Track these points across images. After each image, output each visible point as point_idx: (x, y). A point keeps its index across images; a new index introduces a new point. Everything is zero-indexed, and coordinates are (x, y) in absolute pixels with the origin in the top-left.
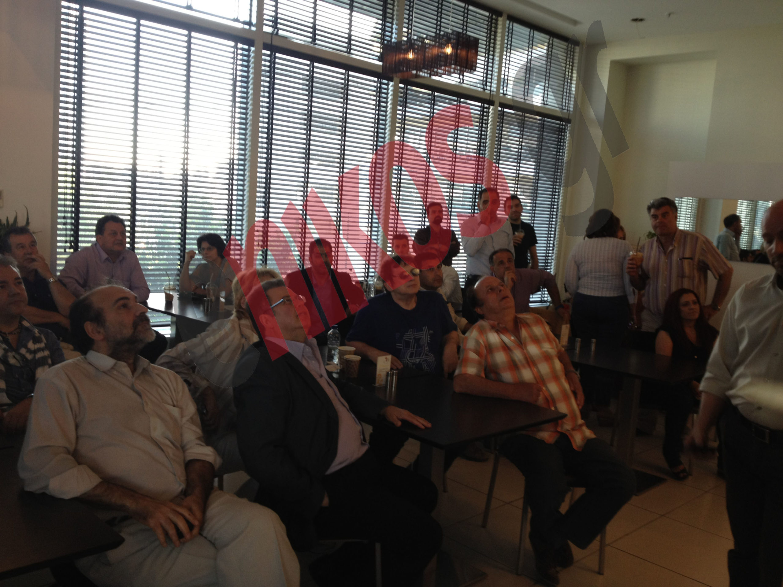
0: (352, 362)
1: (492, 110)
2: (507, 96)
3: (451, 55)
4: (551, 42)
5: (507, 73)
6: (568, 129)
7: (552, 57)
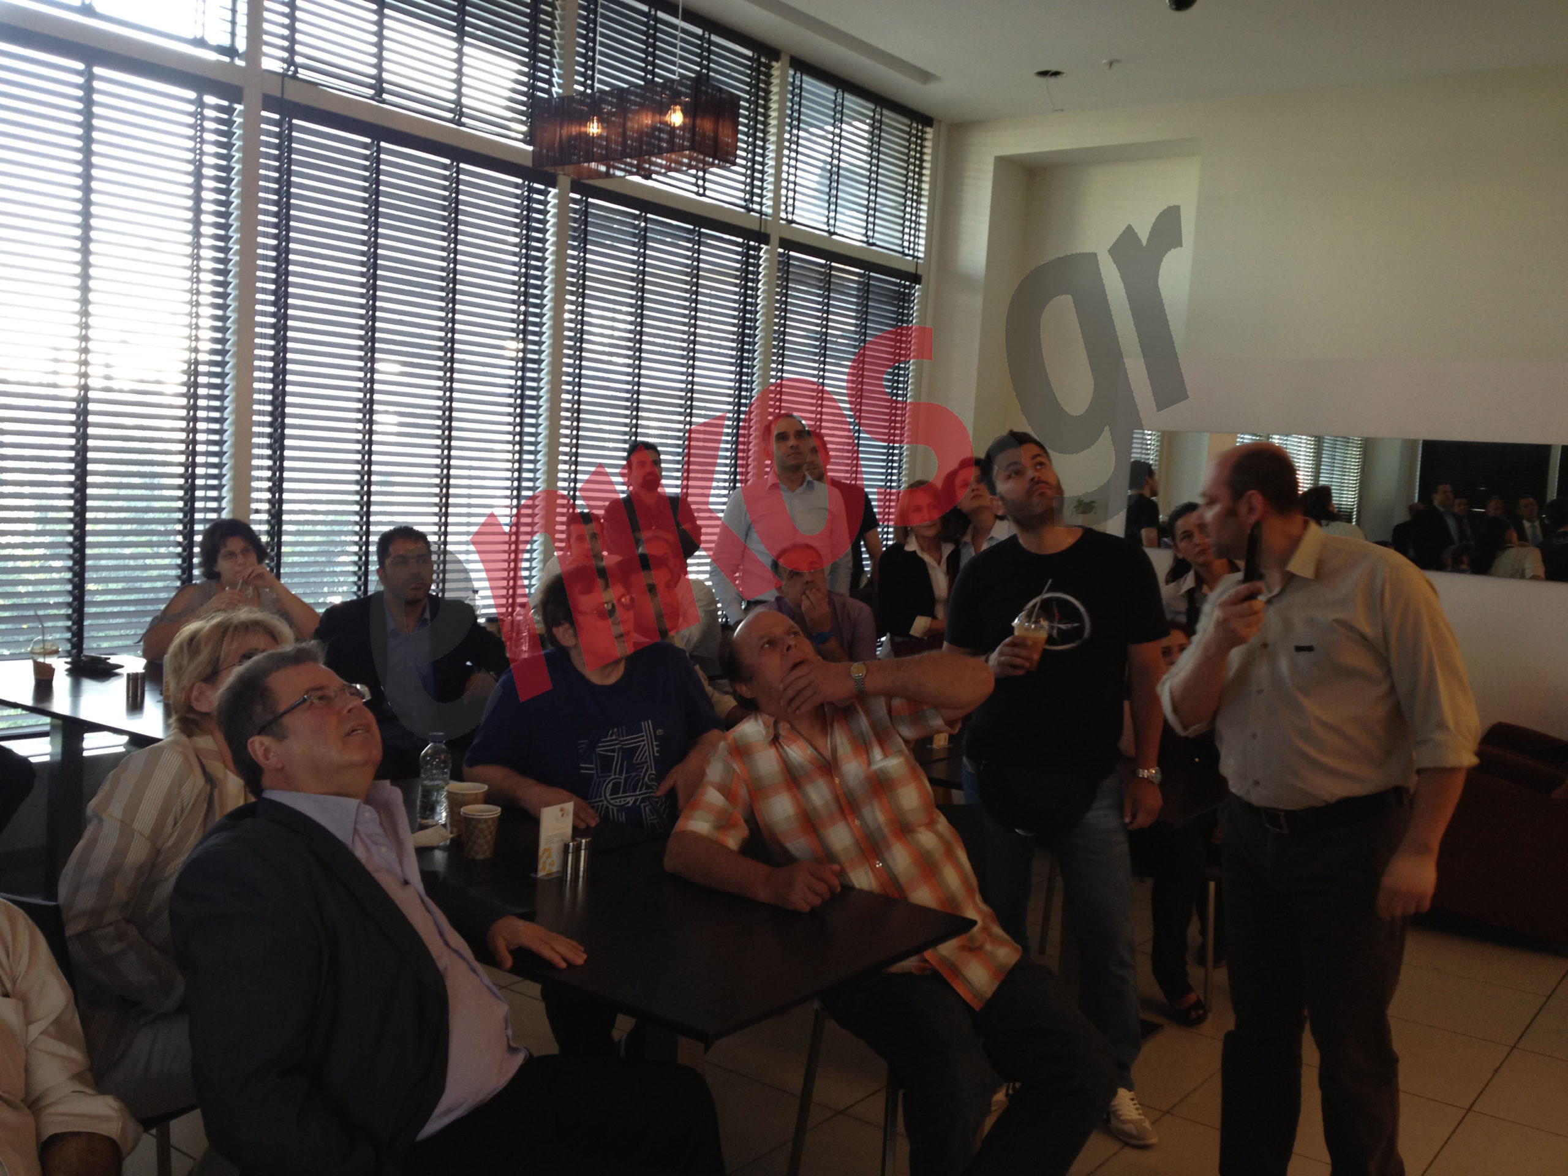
0: (479, 821)
1: (765, 253)
2: (794, 225)
3: (683, 127)
4: (878, 117)
5: (792, 178)
6: (916, 294)
7: (881, 149)
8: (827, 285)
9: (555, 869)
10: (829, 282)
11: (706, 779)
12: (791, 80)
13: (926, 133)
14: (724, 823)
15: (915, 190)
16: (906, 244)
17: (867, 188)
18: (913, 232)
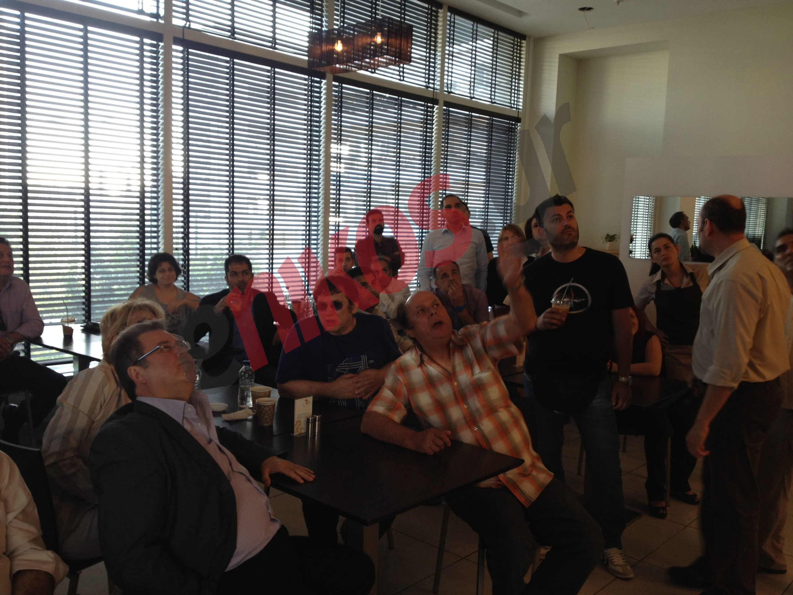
0: (265, 406)
1: (436, 109)
2: (451, 94)
3: (383, 44)
4: (496, 36)
5: (450, 70)
6: (518, 128)
7: (498, 52)
8: (470, 124)
9: (303, 431)
10: (471, 124)
11: (385, 384)
12: (449, 18)
13: (522, 43)
14: (393, 407)
15: (517, 74)
16: (513, 102)
17: (491, 74)
18: (516, 95)
